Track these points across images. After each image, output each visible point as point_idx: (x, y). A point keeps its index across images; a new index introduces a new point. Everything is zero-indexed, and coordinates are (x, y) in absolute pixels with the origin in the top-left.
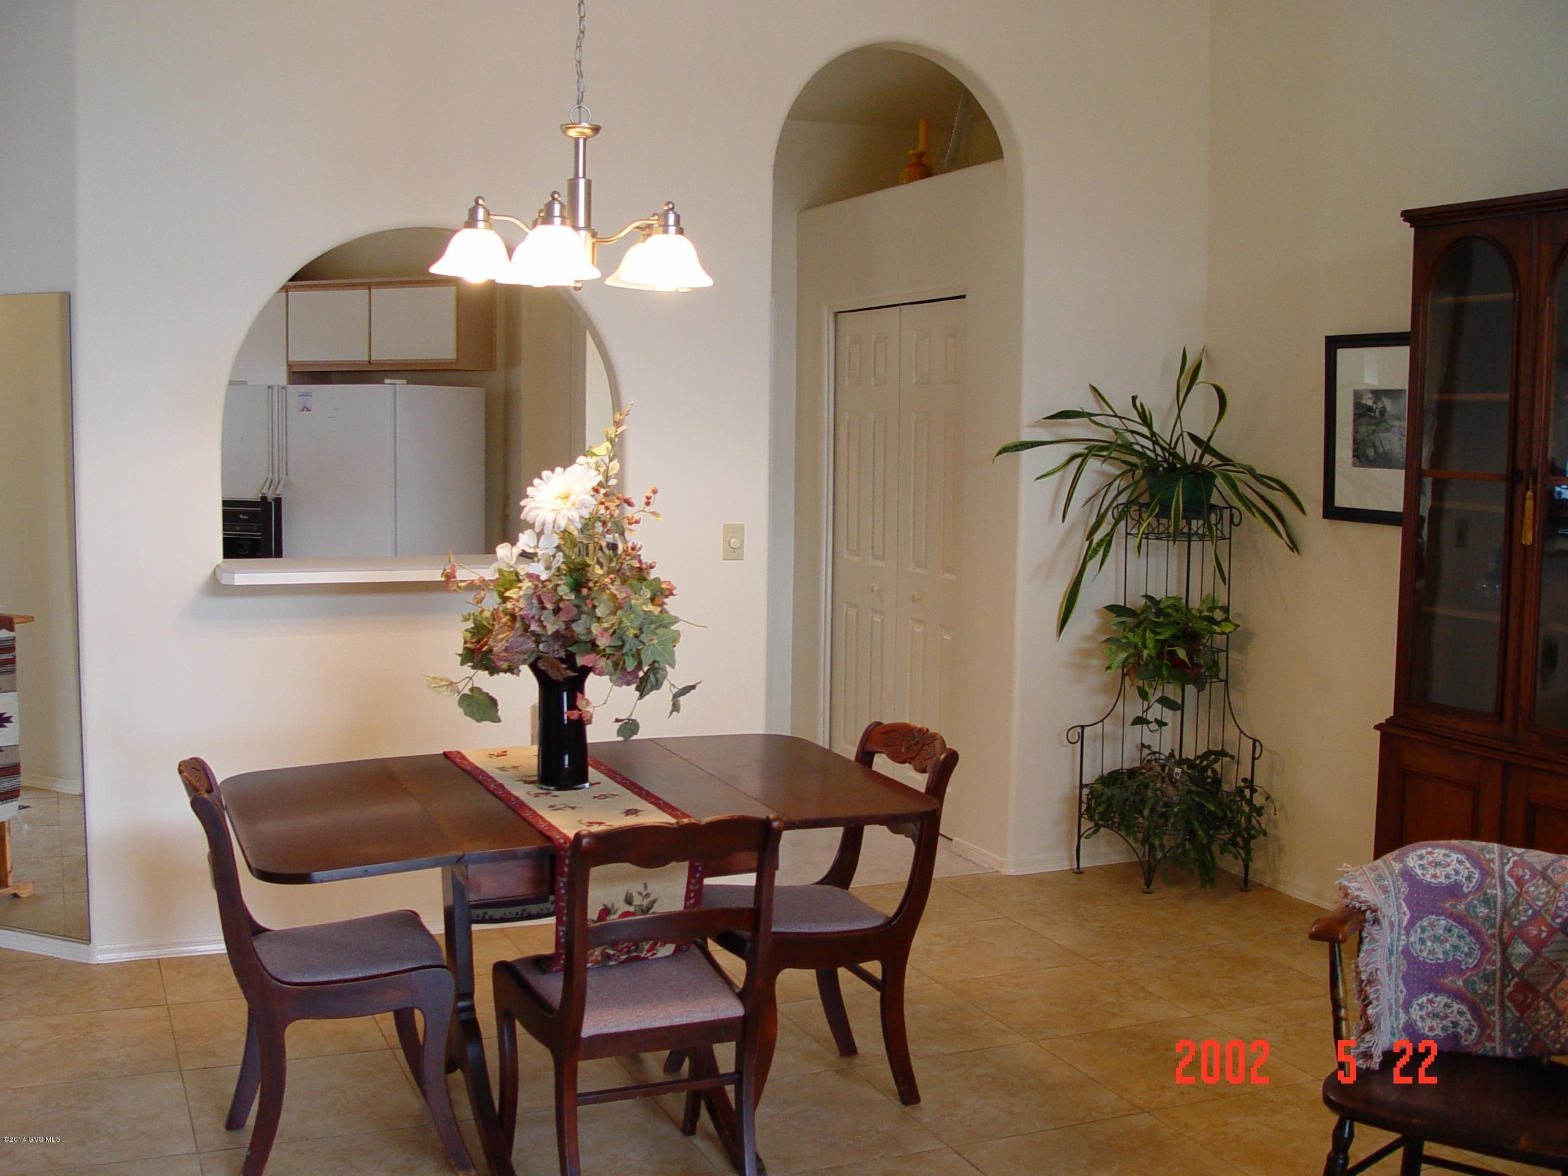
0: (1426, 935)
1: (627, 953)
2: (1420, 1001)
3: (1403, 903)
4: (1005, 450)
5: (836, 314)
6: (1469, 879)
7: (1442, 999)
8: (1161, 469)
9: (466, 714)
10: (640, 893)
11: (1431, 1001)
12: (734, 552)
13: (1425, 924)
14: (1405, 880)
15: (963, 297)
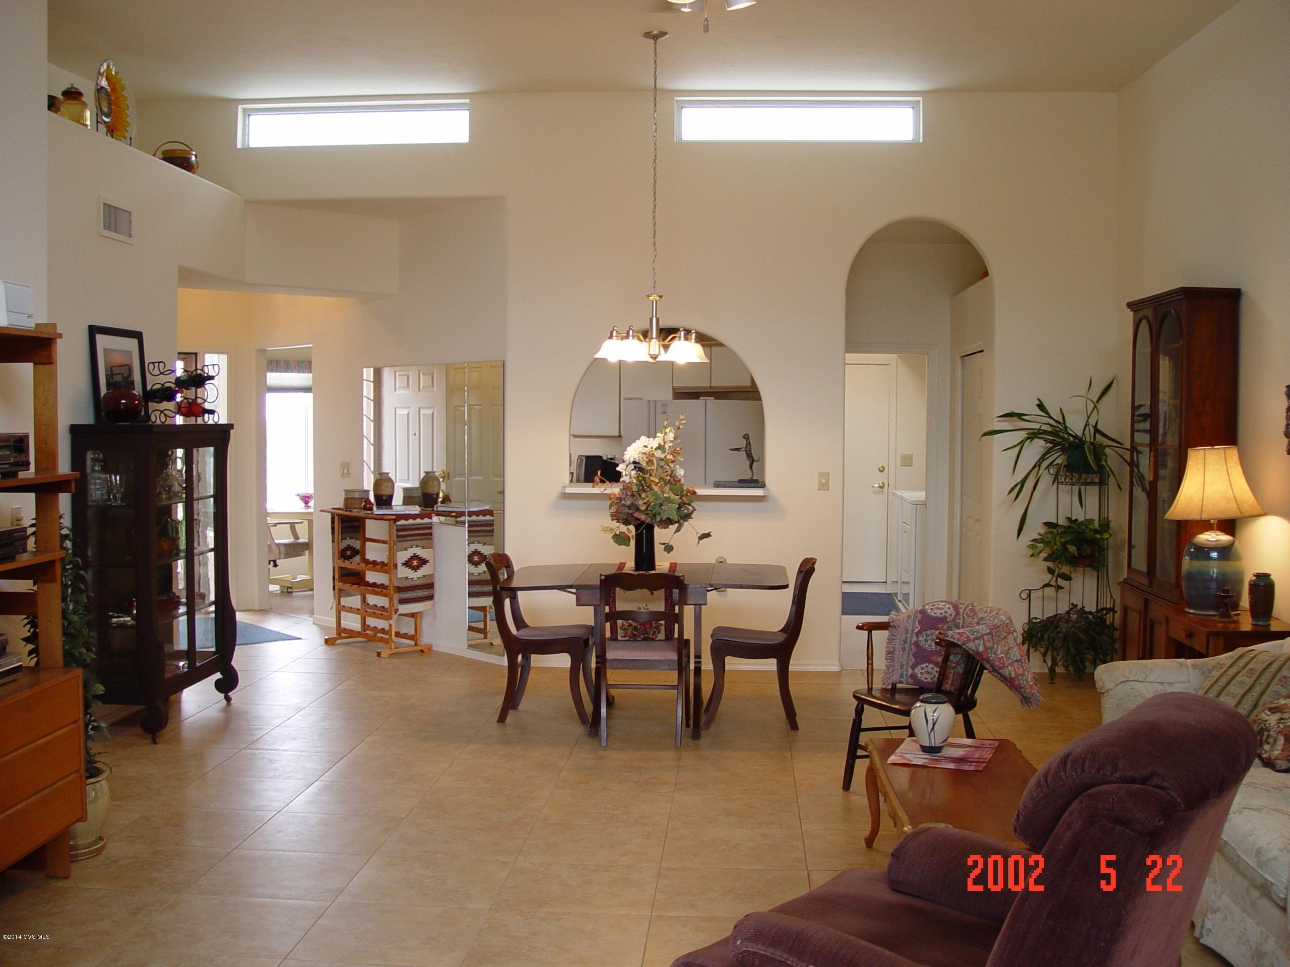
0: (929, 638)
2: (922, 666)
3: (917, 623)
4: (985, 434)
5: (962, 358)
6: (951, 615)
7: (931, 666)
9: (614, 542)
10: (644, 607)
11: (927, 667)
12: (824, 486)
13: (929, 633)
14: (921, 613)
15: (983, 350)
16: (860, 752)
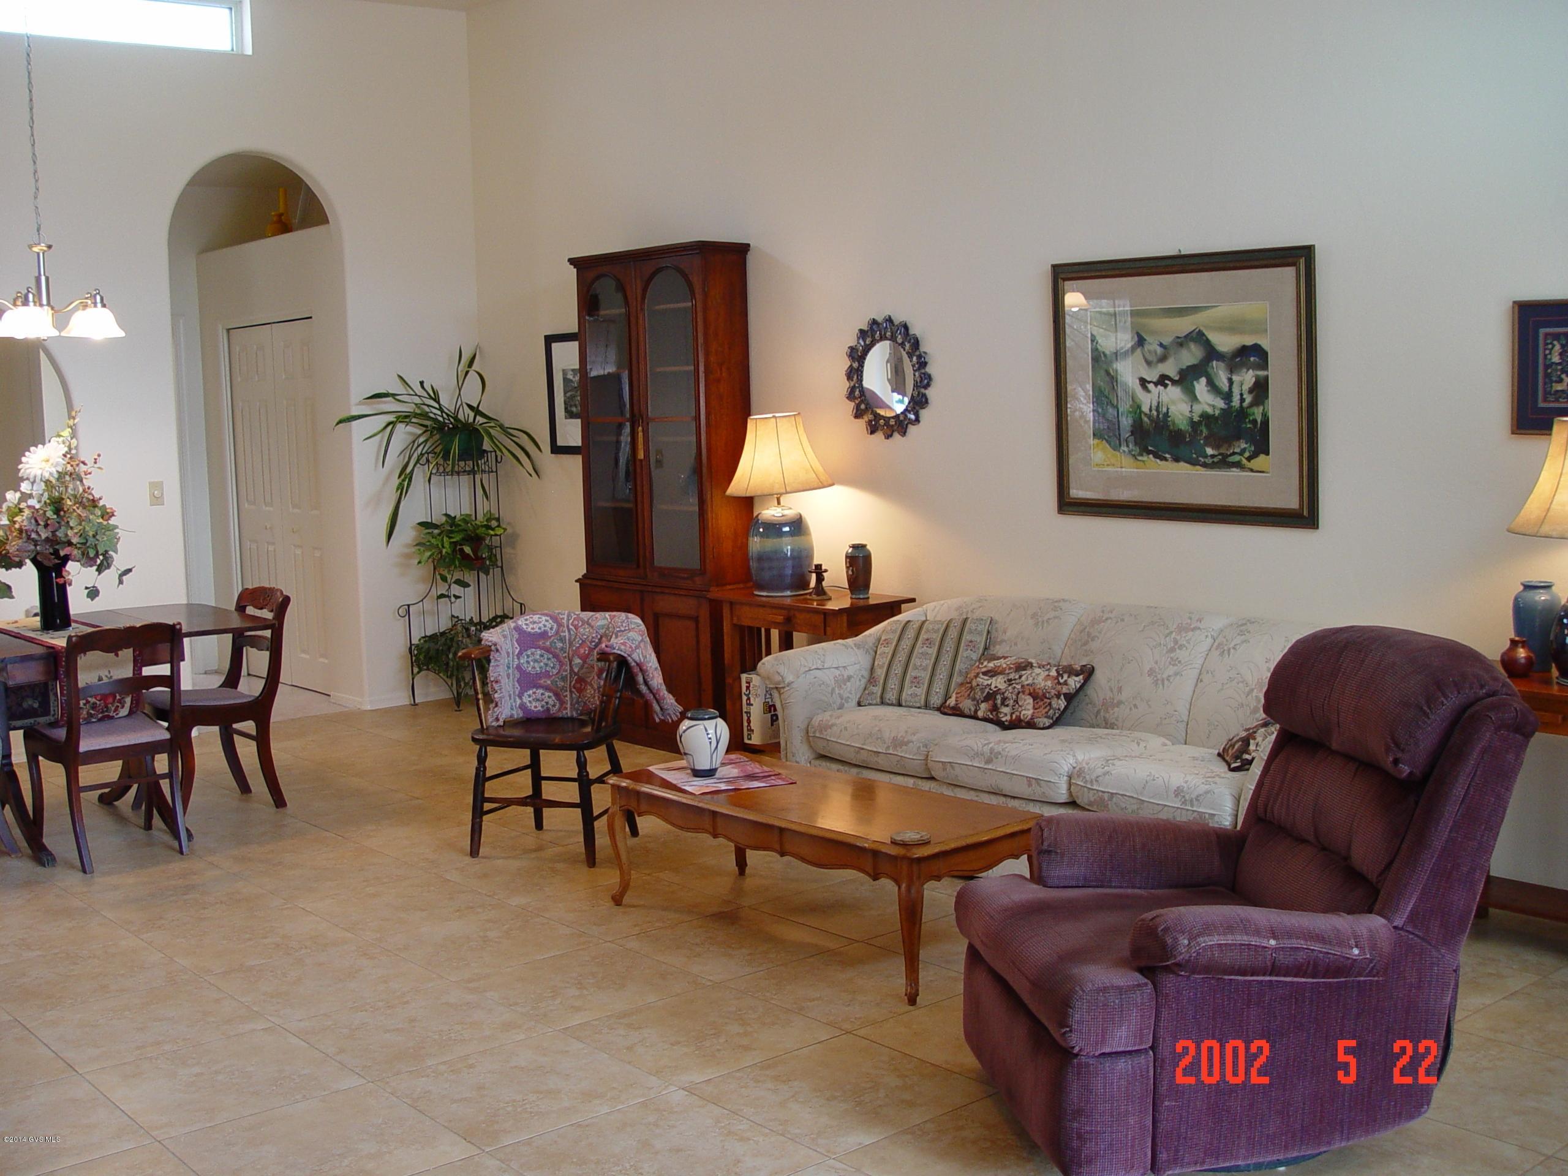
0: (530, 659)
1: (101, 713)
2: (528, 693)
3: (515, 643)
4: (340, 422)
5: (228, 330)
6: (551, 629)
7: (540, 691)
8: (446, 428)
10: (106, 676)
11: (534, 693)
12: (157, 500)
13: (529, 653)
14: (516, 631)
15: (311, 318)
16: (487, 806)
